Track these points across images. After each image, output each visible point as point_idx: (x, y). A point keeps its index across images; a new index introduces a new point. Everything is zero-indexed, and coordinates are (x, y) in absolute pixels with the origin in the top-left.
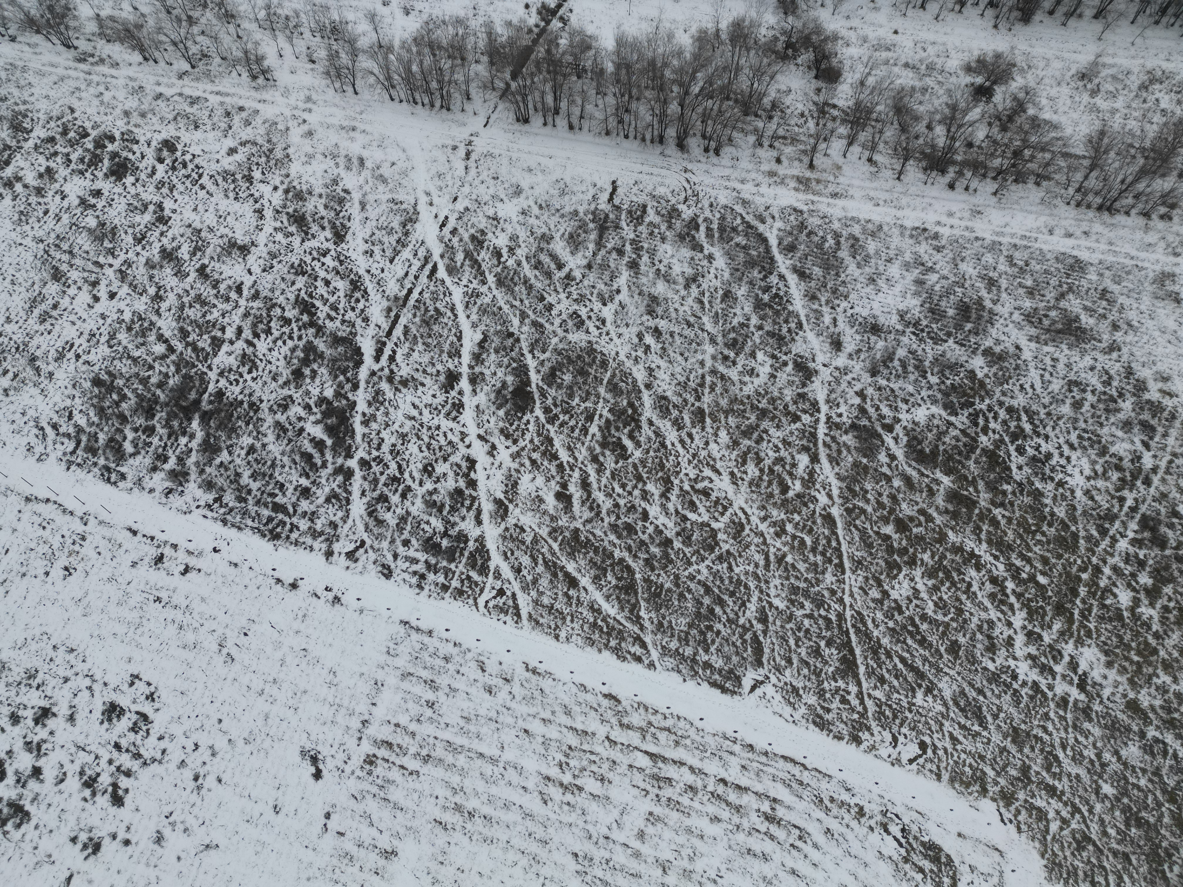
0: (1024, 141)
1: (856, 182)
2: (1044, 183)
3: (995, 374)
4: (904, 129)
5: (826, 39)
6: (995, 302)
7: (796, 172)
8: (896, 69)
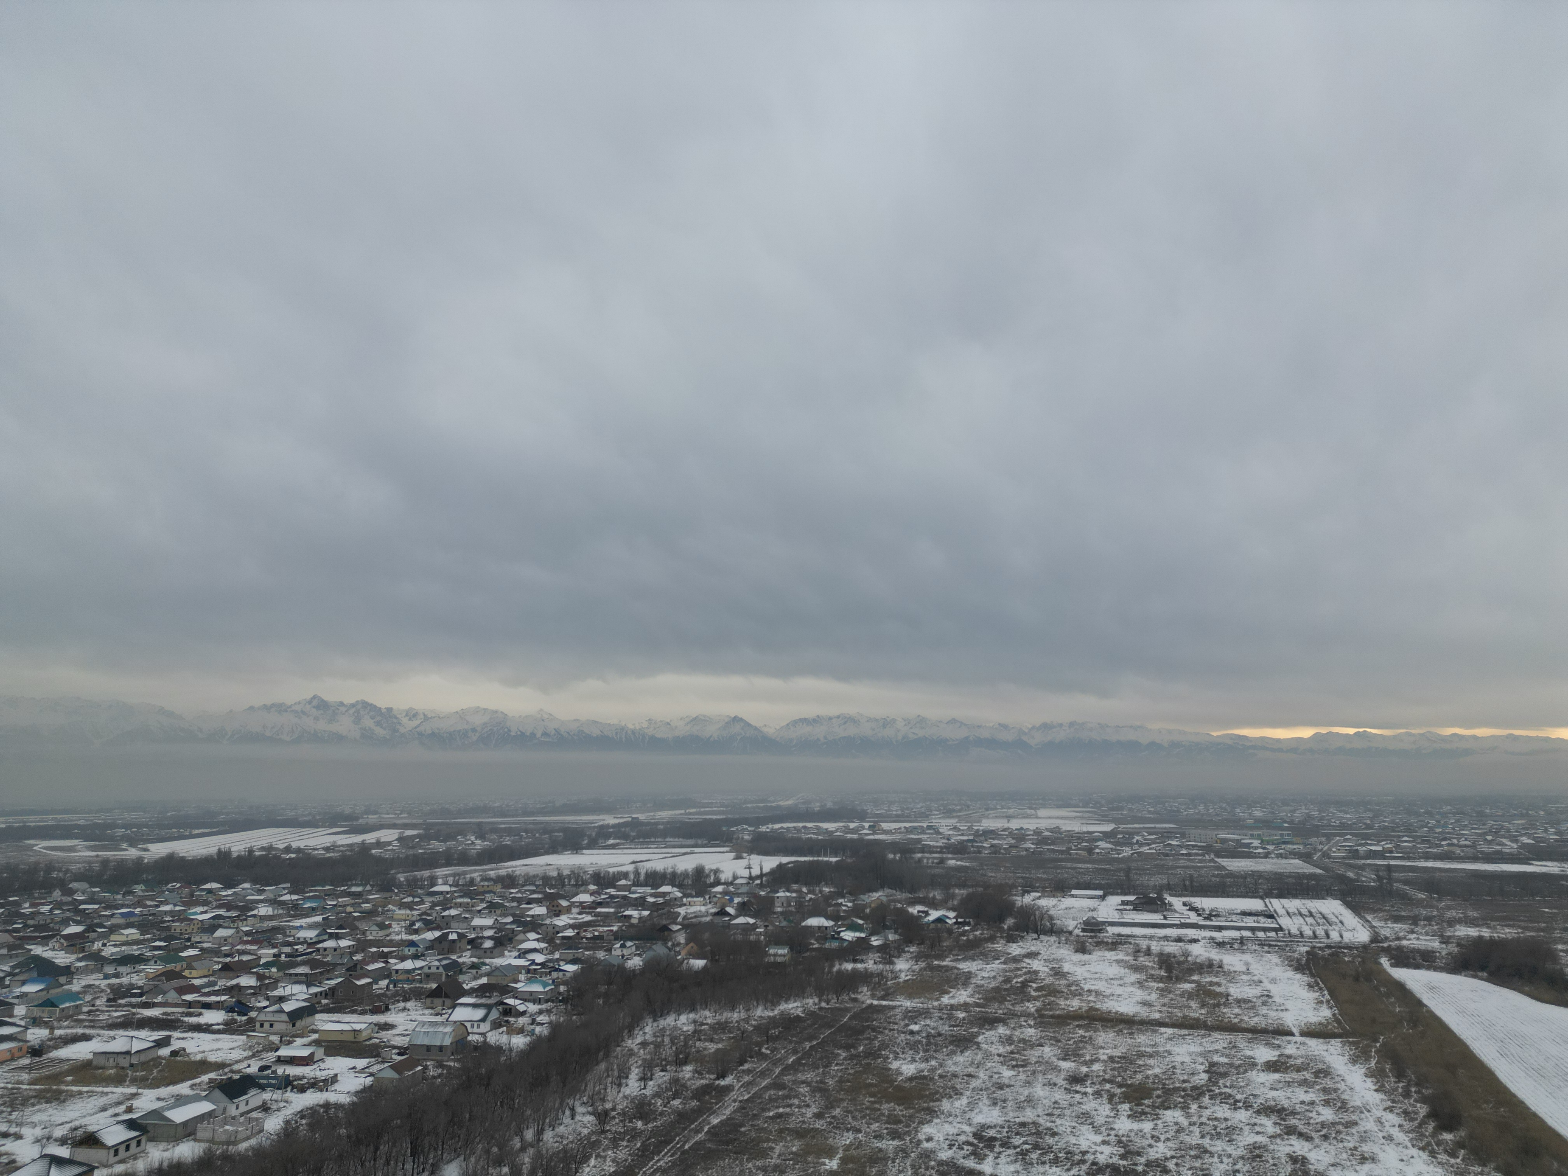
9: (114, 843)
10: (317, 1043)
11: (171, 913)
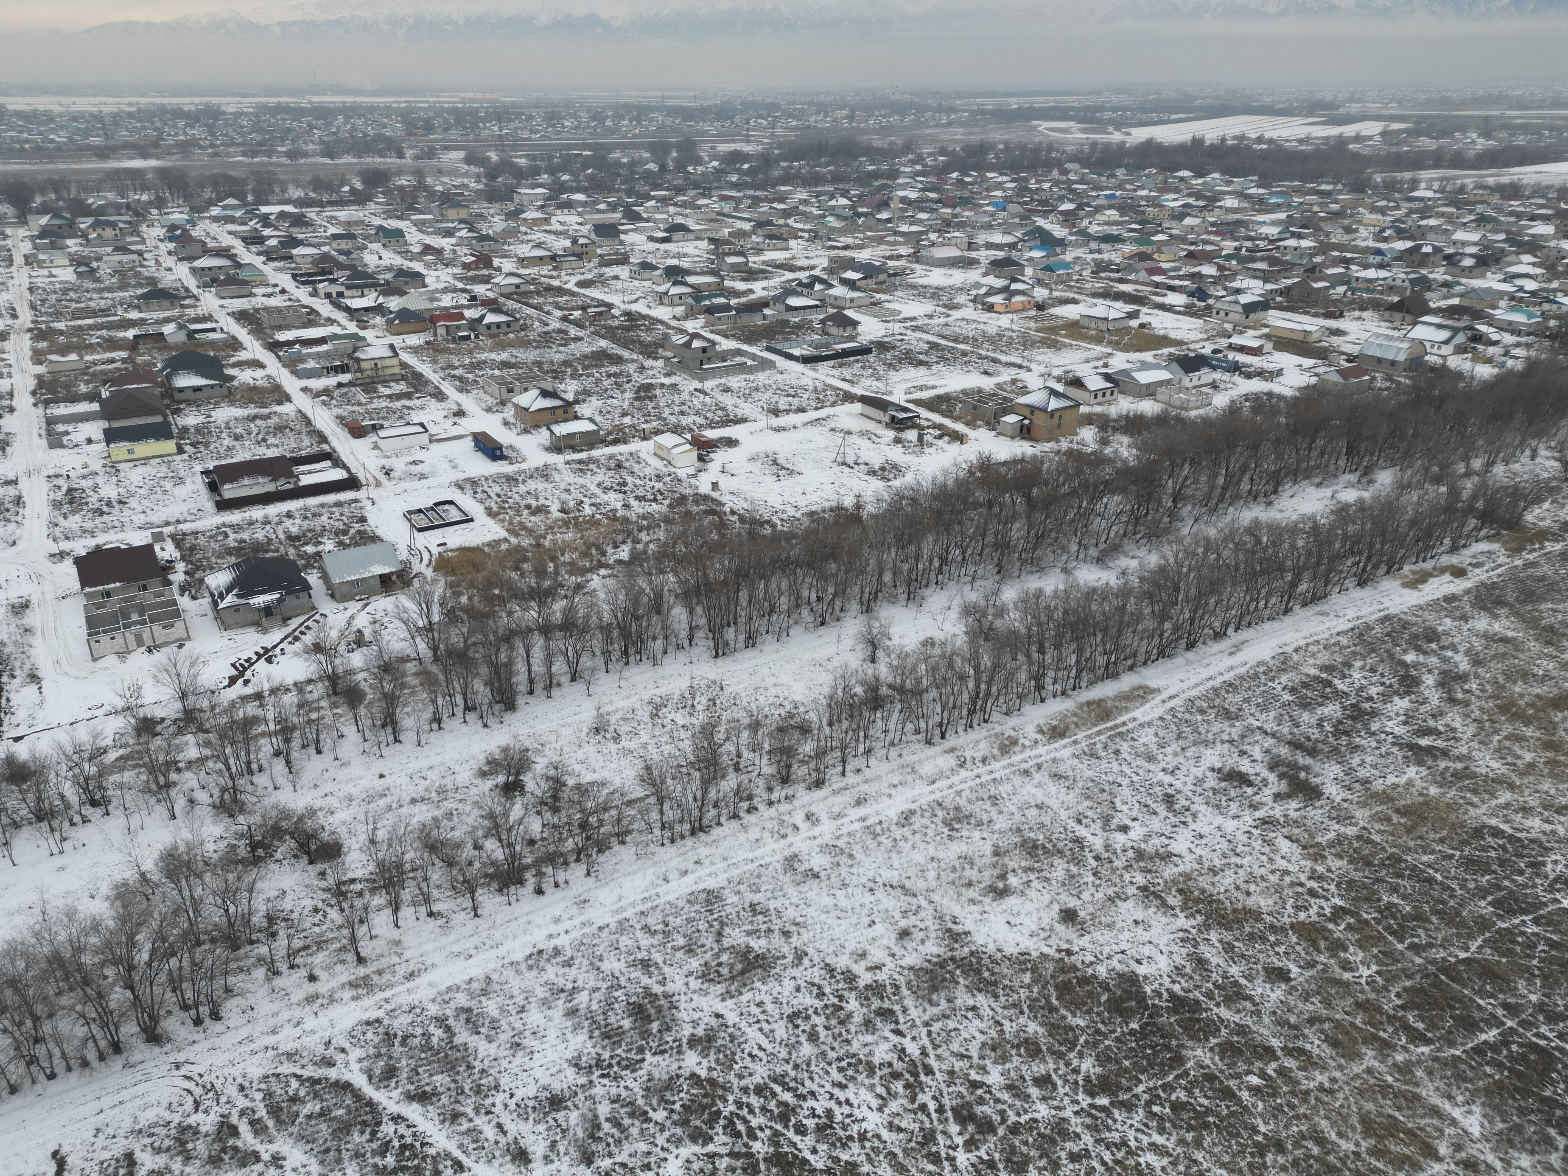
0: (582, 811)
1: (429, 947)
2: (628, 839)
3: (717, 1061)
4: (450, 863)
5: (301, 819)
6: (663, 983)
7: (344, 978)
8: (404, 810)
9: (1101, 126)
10: (1267, 337)
11: (1147, 198)
